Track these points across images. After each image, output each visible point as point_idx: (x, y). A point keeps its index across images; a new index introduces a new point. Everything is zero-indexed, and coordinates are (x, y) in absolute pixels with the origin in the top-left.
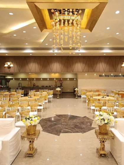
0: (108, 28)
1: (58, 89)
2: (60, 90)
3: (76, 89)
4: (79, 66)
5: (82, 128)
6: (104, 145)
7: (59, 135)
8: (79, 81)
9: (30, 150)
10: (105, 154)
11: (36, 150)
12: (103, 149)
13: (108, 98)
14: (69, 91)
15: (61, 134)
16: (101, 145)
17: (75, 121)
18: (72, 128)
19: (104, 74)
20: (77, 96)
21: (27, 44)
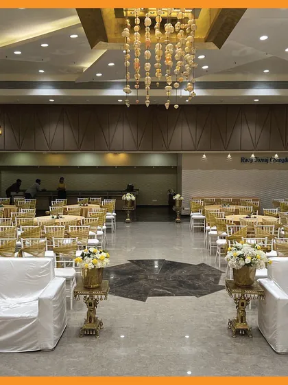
0: (264, 38)
1: (129, 197)
2: (134, 198)
3: (177, 197)
4: (184, 134)
5: (195, 288)
6: (244, 311)
7: (144, 300)
8: (185, 174)
9: (90, 322)
10: (247, 329)
11: (101, 323)
12: (243, 319)
13: (260, 218)
14: (154, 201)
15: (149, 299)
16: (238, 311)
17: (177, 273)
18: (174, 287)
19: (253, 156)
20: (178, 216)
21: (42, 71)
